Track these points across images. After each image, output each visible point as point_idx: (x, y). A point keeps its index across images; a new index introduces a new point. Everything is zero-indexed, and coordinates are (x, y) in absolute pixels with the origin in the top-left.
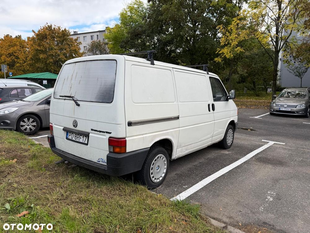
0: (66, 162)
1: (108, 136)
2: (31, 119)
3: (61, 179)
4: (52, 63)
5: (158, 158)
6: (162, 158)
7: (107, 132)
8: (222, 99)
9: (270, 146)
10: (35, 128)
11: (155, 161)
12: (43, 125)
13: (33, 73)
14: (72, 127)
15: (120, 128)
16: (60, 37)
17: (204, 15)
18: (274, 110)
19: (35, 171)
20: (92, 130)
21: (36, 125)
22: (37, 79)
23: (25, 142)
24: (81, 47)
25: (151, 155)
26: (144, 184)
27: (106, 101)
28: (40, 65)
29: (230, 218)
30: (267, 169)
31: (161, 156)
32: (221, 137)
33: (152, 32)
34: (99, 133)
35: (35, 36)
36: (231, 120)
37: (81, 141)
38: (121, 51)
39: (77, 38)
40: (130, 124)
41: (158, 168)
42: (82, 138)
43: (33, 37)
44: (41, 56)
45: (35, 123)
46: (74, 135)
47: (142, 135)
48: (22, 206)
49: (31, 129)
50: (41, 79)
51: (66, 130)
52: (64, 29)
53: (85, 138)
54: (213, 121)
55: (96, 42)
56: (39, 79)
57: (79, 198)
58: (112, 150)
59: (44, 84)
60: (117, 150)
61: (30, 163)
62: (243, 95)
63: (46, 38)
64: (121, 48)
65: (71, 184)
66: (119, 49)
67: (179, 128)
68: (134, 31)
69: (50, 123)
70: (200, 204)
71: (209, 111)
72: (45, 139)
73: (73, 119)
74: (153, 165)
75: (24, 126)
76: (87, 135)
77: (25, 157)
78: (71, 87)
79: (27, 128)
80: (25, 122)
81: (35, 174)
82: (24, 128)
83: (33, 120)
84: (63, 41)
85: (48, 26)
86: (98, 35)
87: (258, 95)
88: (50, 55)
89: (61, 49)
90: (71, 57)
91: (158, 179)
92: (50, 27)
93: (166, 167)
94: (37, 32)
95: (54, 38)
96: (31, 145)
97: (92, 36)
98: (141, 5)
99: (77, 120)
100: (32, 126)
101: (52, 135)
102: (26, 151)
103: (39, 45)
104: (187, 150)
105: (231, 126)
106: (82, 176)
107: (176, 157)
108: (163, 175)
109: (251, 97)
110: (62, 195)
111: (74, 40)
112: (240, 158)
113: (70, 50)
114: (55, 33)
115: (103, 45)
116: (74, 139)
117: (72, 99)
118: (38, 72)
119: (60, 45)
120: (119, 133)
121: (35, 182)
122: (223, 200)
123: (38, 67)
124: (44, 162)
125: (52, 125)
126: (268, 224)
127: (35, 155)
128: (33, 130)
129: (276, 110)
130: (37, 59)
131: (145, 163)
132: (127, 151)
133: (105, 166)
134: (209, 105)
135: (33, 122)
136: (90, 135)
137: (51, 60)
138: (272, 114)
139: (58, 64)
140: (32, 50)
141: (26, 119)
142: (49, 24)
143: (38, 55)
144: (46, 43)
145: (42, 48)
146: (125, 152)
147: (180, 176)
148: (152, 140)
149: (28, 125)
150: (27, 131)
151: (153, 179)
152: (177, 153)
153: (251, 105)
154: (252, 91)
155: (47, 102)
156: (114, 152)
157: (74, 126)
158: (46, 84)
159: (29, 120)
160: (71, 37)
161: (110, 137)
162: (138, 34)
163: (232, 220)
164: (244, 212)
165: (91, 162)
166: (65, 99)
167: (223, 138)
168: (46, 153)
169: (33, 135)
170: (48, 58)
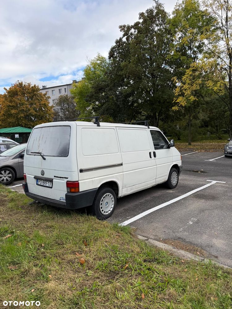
0: (37, 202)
1: (66, 180)
2: (7, 171)
3: (33, 215)
4: (23, 118)
5: (106, 196)
6: (109, 196)
7: (65, 178)
8: (165, 147)
9: (211, 185)
10: (10, 179)
11: (104, 198)
12: (17, 176)
13: (5, 128)
14: (41, 176)
15: (74, 174)
16: (30, 93)
17: (163, 67)
18: (227, 153)
19: (14, 210)
20: (55, 176)
21: (11, 176)
22: (9, 133)
23: (4, 190)
24: (50, 101)
25: (100, 194)
26: (94, 215)
27: (64, 155)
28: (12, 120)
29: (156, 236)
30: (199, 203)
31: (109, 194)
32: (165, 178)
33: (114, 86)
34: (59, 178)
35: (6, 93)
36: (174, 164)
37: (47, 185)
38: (86, 104)
39: (46, 92)
40: (81, 171)
41: (107, 204)
42: (48, 183)
43: (5, 94)
44: (13, 111)
45: (11, 174)
46: (42, 181)
47: (92, 178)
48: (6, 231)
49: (7, 180)
50: (13, 133)
51: (36, 178)
52: (33, 86)
53: (50, 183)
54: (155, 165)
55: (63, 96)
56: (12, 133)
57: (47, 225)
58: (69, 191)
59: (16, 137)
60: (73, 190)
61: (10, 205)
62: (206, 139)
63: (17, 94)
64: (87, 101)
65: (41, 217)
66: (84, 102)
67: (123, 172)
68: (97, 86)
69: (24, 174)
70: (136, 228)
71: (151, 157)
72: (19, 188)
73: (41, 170)
74: (102, 201)
75: (2, 177)
76: (51, 181)
77: (5, 201)
78: (39, 146)
79: (4, 179)
80: (3, 175)
81: (14, 212)
82: (2, 179)
83: (9, 172)
84: (33, 96)
85: (19, 83)
86: (65, 89)
87: (220, 139)
88: (21, 110)
89: (32, 104)
90: (41, 111)
91: (107, 212)
92: (21, 84)
93: (113, 203)
94: (8, 89)
95: (24, 94)
96: (9, 192)
97: (59, 90)
98: (104, 61)
99: (44, 170)
100: (8, 177)
101: (25, 182)
102: (6, 197)
103: (11, 102)
104: (131, 189)
105: (174, 169)
106: (48, 211)
107: (122, 195)
108: (111, 209)
109: (214, 140)
110: (35, 224)
111: (43, 95)
112: (181, 196)
113: (40, 105)
114: (26, 89)
115: (70, 99)
116: (42, 184)
117: (40, 155)
118: (10, 127)
119: (30, 100)
120: (73, 178)
121: (15, 217)
122: (155, 225)
123: (10, 122)
124: (21, 203)
125: (25, 175)
126: (181, 238)
127: (12, 199)
128: (9, 180)
129: (229, 153)
130: (9, 114)
131: (95, 199)
132: (80, 191)
133: (65, 203)
134: (150, 153)
135: (9, 173)
136: (54, 180)
137: (23, 115)
138: (226, 156)
139: (28, 119)
140: (4, 106)
141: (3, 171)
142: (20, 82)
143: (9, 111)
144: (17, 99)
145: (13, 104)
146: (79, 192)
147: (126, 210)
148: (100, 183)
149: (5, 177)
150: (4, 182)
151: (103, 212)
152: (123, 192)
153: (210, 149)
154: (214, 134)
155: (21, 156)
156: (71, 192)
157: (42, 174)
158: (18, 137)
159: (5, 172)
160: (41, 91)
161: (67, 181)
162: (101, 89)
163: (156, 237)
164: (167, 232)
165: (55, 201)
166: (35, 155)
167: (167, 179)
168: (22, 198)
169: (9, 185)
170: (18, 113)
